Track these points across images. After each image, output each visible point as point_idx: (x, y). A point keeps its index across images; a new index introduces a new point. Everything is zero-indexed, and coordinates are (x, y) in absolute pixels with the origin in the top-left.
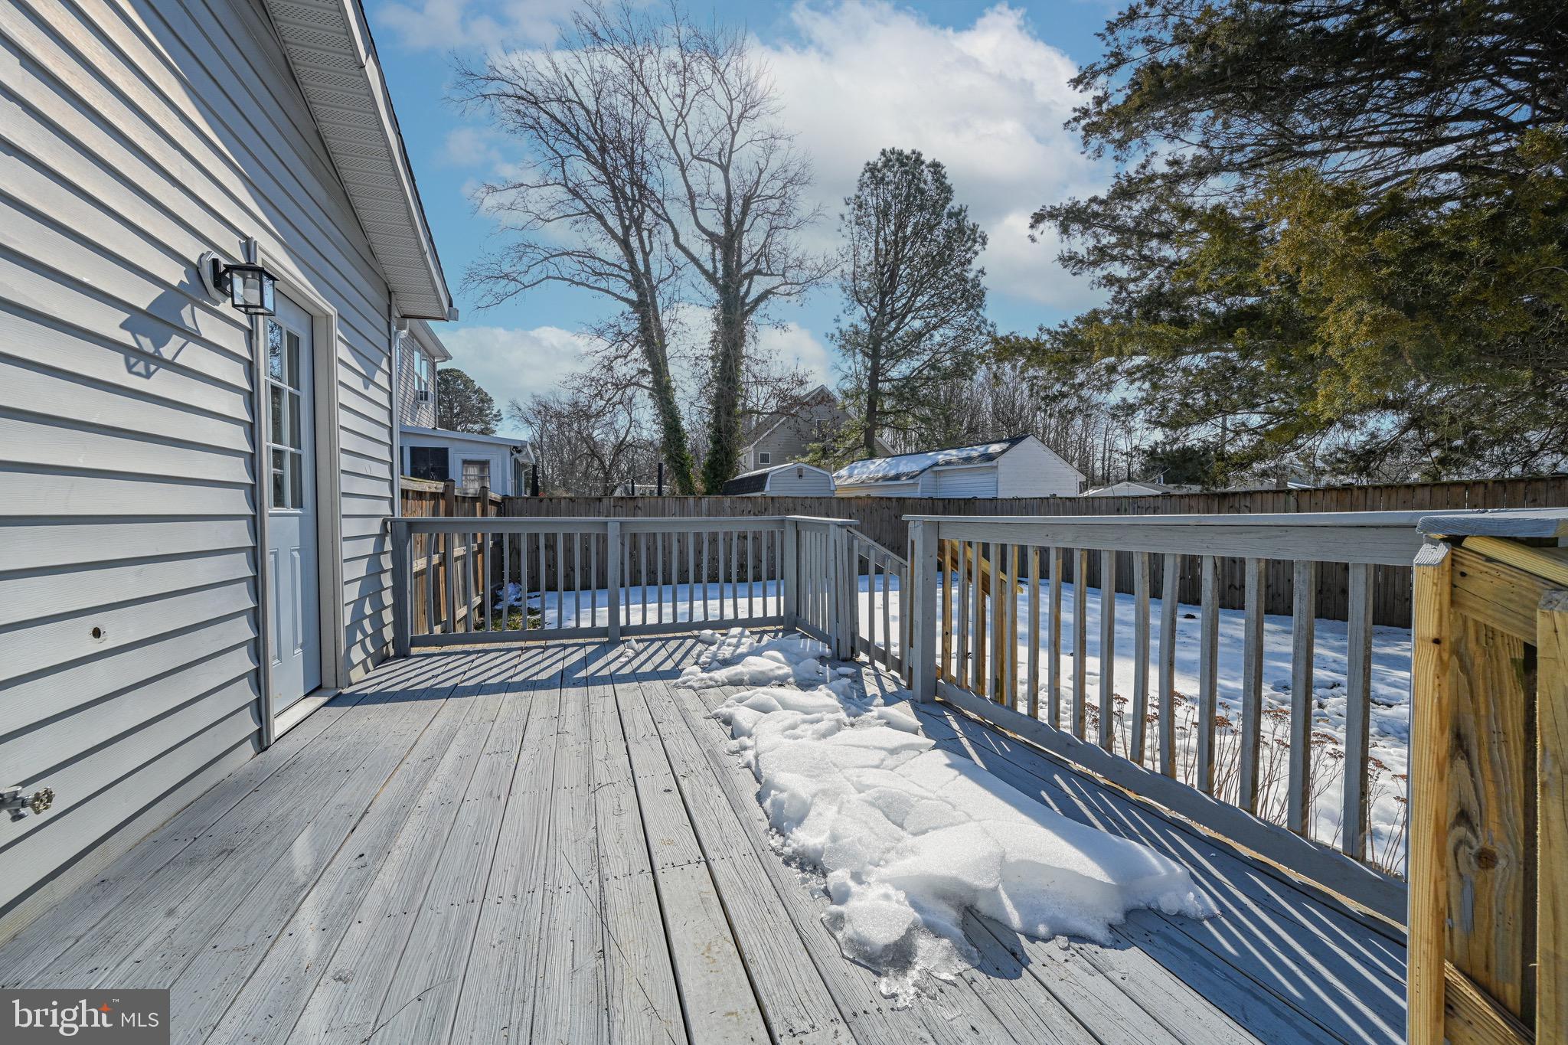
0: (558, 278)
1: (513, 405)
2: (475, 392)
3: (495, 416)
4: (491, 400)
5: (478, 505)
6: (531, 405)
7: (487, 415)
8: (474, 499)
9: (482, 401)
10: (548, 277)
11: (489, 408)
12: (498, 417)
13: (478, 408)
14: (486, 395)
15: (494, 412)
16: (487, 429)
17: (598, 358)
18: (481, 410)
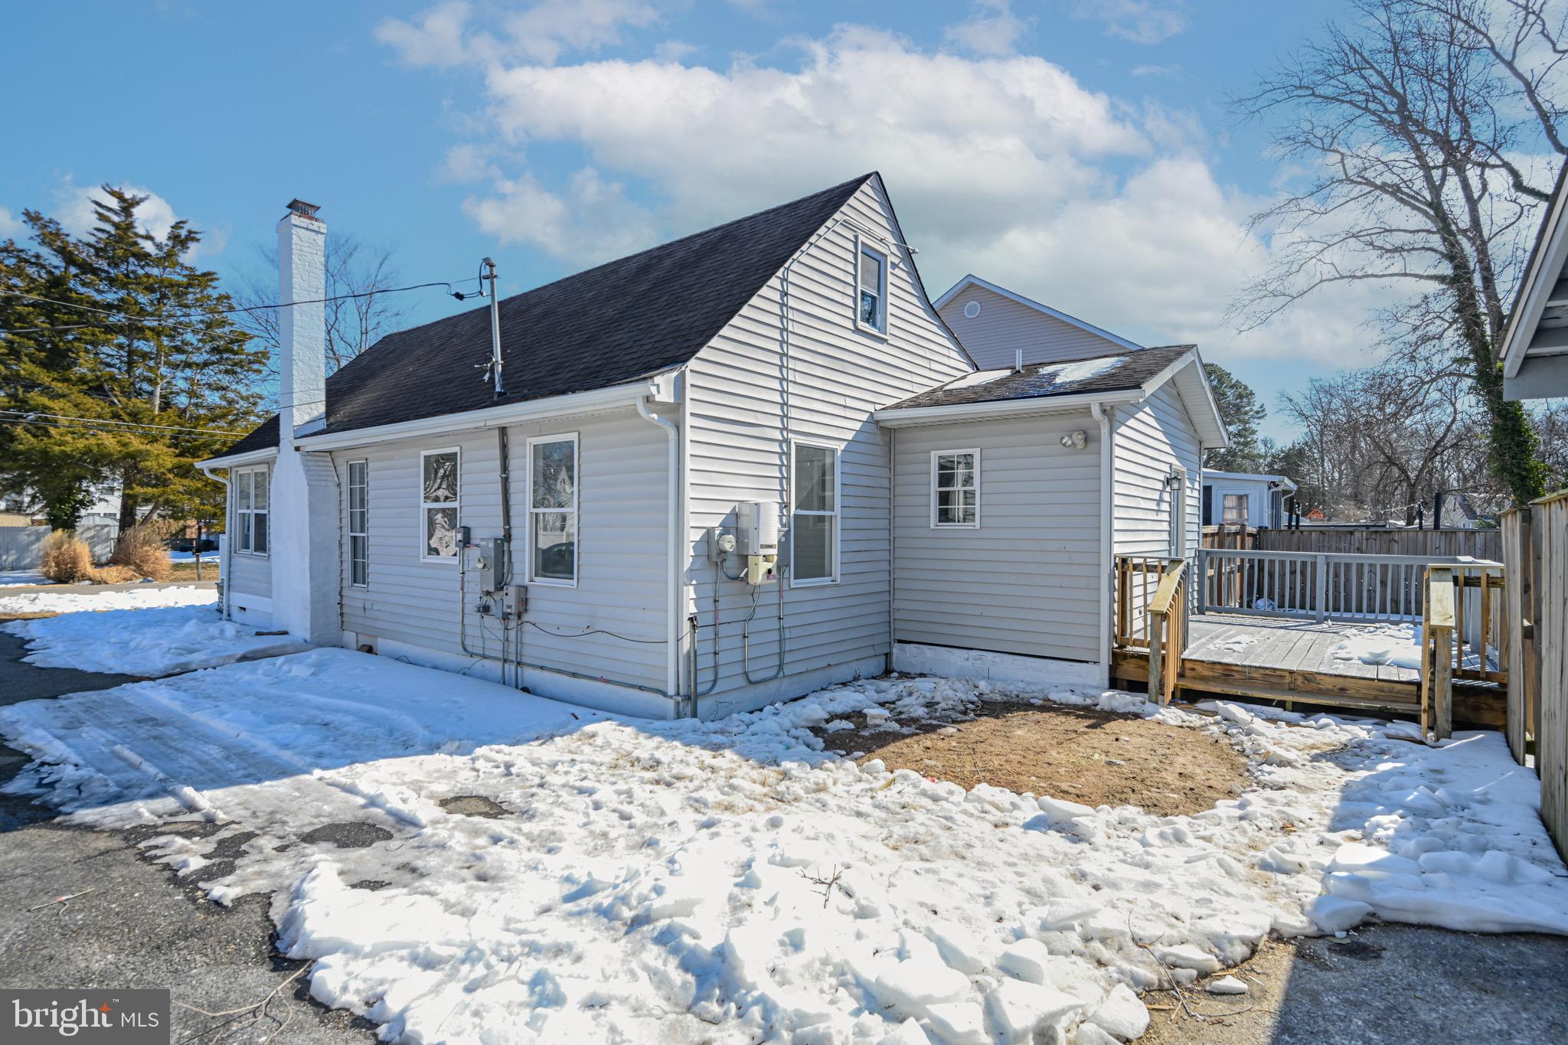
0: (1336, 278)
1: (1283, 395)
2: (1232, 387)
3: (1257, 412)
4: (1252, 394)
5: (1238, 537)
6: (1307, 393)
7: (1246, 413)
8: (1236, 534)
9: (1240, 396)
10: (1321, 281)
11: (1249, 404)
12: (1260, 414)
13: (1235, 405)
14: (1246, 388)
15: (1256, 408)
16: (1245, 430)
17: (1397, 346)
18: (1238, 408)
